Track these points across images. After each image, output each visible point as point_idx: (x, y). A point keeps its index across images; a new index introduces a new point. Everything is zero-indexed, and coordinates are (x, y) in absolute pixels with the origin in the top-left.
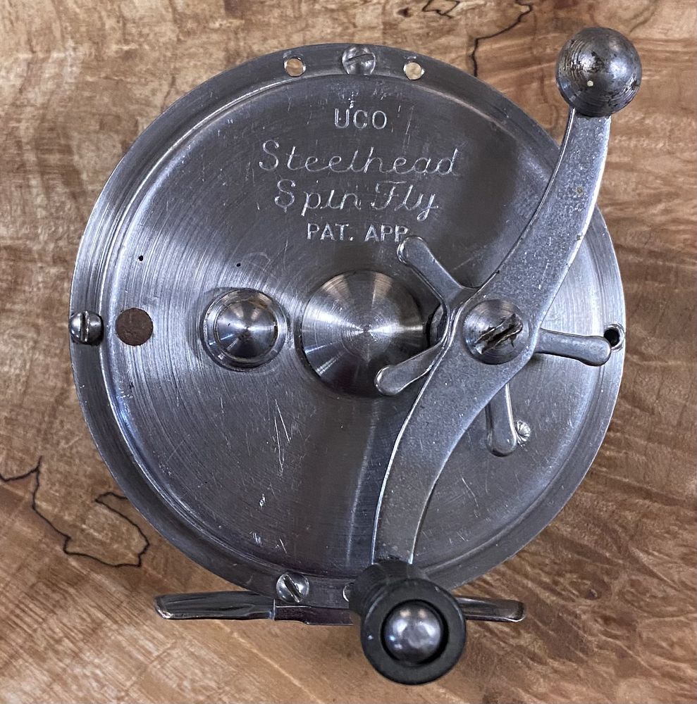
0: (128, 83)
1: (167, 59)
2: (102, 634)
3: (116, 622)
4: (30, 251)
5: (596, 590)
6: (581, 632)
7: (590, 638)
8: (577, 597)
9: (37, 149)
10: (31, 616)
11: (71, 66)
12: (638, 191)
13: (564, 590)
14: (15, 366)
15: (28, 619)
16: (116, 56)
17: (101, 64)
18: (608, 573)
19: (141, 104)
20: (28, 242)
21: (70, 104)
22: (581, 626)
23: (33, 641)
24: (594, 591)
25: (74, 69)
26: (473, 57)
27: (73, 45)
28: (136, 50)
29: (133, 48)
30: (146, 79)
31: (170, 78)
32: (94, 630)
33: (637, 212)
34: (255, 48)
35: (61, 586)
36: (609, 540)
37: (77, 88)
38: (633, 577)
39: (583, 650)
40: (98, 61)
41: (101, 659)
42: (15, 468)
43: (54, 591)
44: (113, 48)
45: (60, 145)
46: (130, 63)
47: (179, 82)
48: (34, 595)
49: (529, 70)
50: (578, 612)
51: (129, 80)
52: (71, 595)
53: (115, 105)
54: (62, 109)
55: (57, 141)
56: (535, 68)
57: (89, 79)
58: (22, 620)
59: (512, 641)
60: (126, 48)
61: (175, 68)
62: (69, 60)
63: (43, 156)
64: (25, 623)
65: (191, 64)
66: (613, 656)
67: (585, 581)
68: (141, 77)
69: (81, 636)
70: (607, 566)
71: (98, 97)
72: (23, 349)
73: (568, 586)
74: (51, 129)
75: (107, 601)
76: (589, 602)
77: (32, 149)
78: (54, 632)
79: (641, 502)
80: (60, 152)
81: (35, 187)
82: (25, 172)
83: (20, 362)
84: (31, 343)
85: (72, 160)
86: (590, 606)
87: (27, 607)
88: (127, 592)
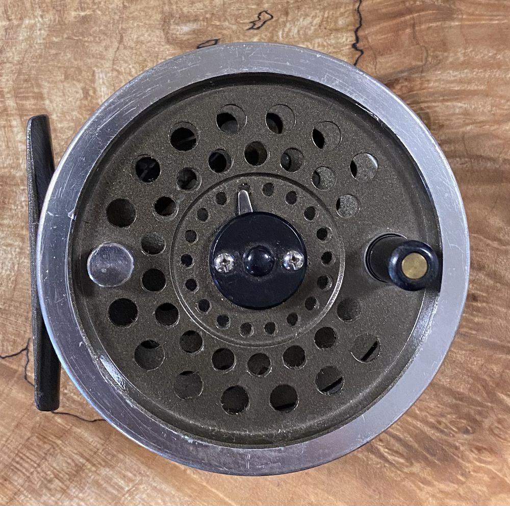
0: (85, 42)
1: (116, 21)
2: (84, 475)
3: (94, 465)
4: (14, 177)
5: (471, 428)
6: (460, 460)
7: (467, 465)
8: (456, 432)
9: (16, 97)
10: (27, 462)
11: (40, 30)
12: (493, 112)
13: (446, 428)
14: (6, 268)
15: (26, 465)
16: (74, 20)
17: (63, 27)
18: (480, 413)
19: (97, 58)
20: (12, 170)
21: (40, 60)
22: (460, 456)
23: (30, 481)
24: (469, 428)
25: (43, 32)
26: (358, 11)
27: (40, 13)
28: (90, 15)
29: (89, 13)
30: (100, 38)
31: (119, 37)
32: (77, 472)
33: (493, 128)
34: (185, 10)
35: (50, 439)
36: (480, 387)
37: (46, 47)
38: (500, 416)
39: (462, 475)
40: (60, 24)
41: (84, 493)
42: (10, 348)
43: (45, 443)
44: (72, 15)
45: (34, 93)
46: (86, 26)
47: (126, 39)
48: (30, 446)
49: (403, 19)
50: (457, 444)
51: (86, 39)
52: (58, 446)
53: (76, 60)
54: (34, 65)
55: (32, 89)
56: (408, 17)
57: (54, 39)
58: (21, 465)
59: (406, 470)
60: (82, 14)
61: (122, 28)
62: (38, 25)
63: (21, 102)
64: (24, 467)
65: (135, 25)
66: (486, 478)
67: (463, 421)
68: (96, 37)
69: (67, 476)
70: (480, 408)
71: (62, 54)
72: (12, 254)
73: (449, 425)
74: (26, 81)
75: (86, 450)
76: (465, 436)
77: (11, 97)
78: (47, 475)
79: (504, 356)
80: (34, 98)
81: (16, 127)
82: (7, 115)
83: (9, 265)
84: (17, 250)
85: (44, 104)
86: (466, 440)
87: (24, 455)
88: (102, 442)
